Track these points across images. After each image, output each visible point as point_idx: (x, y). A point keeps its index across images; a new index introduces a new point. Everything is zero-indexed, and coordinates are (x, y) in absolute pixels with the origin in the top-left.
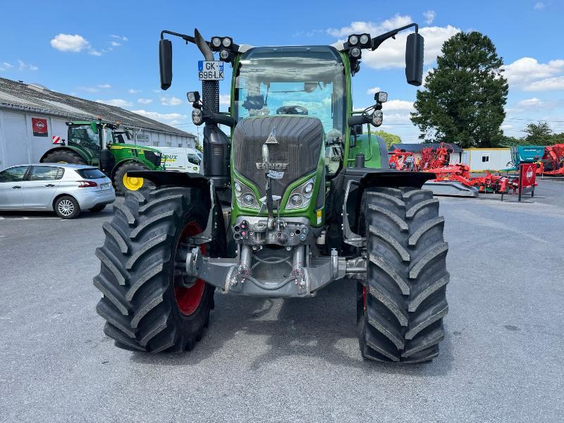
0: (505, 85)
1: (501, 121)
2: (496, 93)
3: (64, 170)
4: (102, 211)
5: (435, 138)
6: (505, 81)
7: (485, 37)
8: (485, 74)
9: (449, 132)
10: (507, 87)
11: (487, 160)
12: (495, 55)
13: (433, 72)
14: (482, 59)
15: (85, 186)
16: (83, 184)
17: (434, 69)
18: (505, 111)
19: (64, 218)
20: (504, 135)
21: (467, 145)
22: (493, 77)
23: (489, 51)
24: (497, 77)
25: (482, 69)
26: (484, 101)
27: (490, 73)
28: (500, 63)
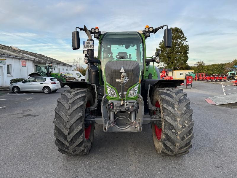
0: (188, 47)
1: (187, 60)
2: (185, 50)
3: (46, 79)
4: (57, 92)
5: (163, 67)
6: (188, 46)
7: (180, 29)
8: (181, 43)
9: (168, 64)
10: (189, 48)
11: (182, 75)
12: (184, 36)
13: (162, 42)
14: (179, 37)
15: (53, 84)
16: (52, 83)
17: (162, 41)
18: (188, 56)
19: (46, 93)
20: (188, 65)
21: (175, 69)
22: (183, 44)
23: (182, 34)
24: (185, 44)
25: (180, 41)
26: (181, 53)
27: (182, 42)
28: (186, 39)
